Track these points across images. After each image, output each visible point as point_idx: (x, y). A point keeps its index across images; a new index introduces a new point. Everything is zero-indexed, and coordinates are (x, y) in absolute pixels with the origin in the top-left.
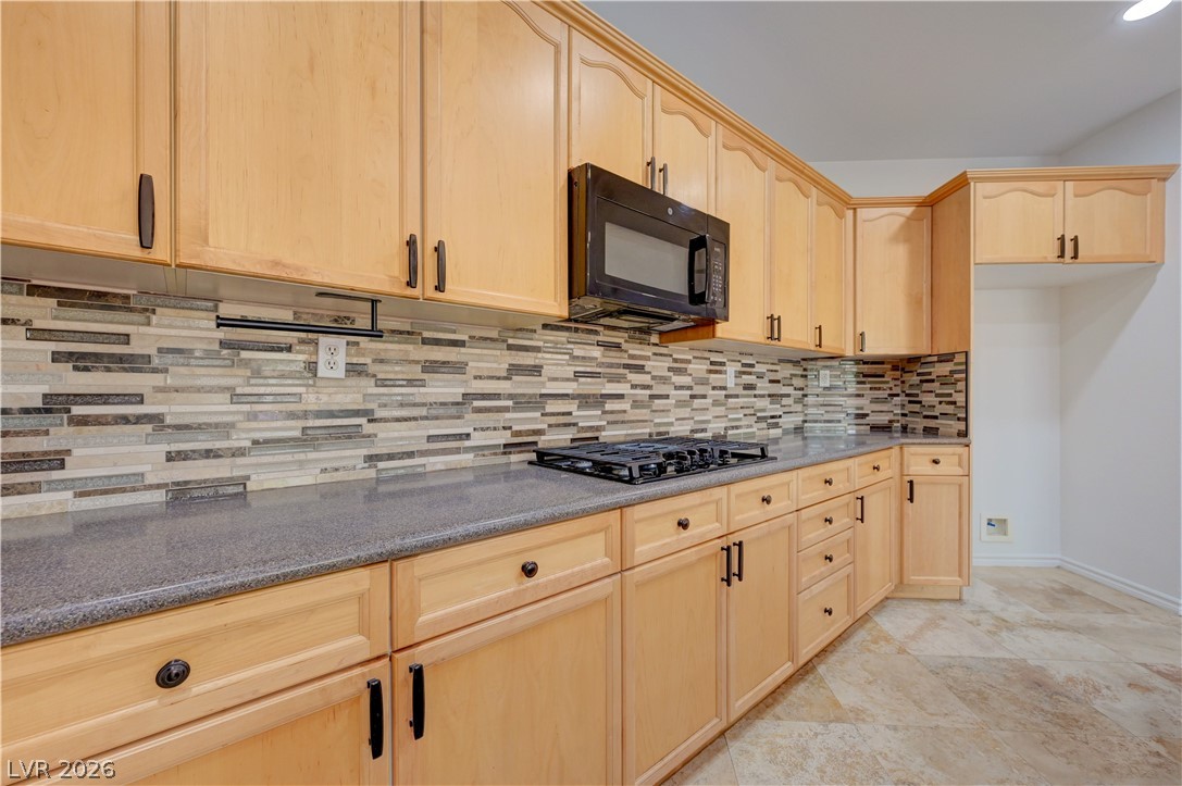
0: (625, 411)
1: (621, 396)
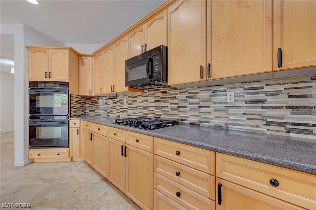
0: (168, 111)
1: (167, 107)
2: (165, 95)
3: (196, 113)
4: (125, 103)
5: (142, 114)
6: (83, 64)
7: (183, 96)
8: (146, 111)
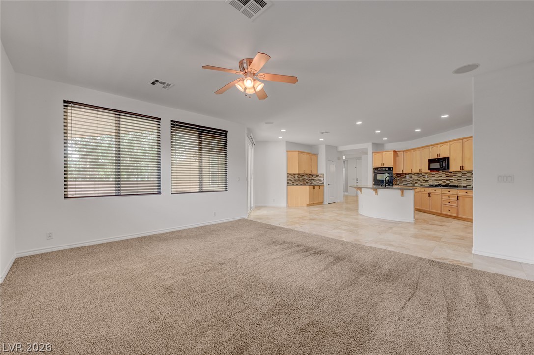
0: (452, 181)
2: (451, 174)
3: (466, 182)
4: (426, 177)
5: (438, 183)
6: (398, 156)
7: (460, 175)
8: (440, 182)
